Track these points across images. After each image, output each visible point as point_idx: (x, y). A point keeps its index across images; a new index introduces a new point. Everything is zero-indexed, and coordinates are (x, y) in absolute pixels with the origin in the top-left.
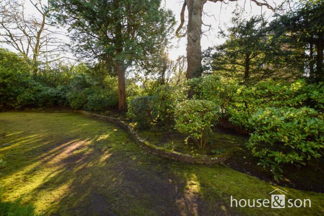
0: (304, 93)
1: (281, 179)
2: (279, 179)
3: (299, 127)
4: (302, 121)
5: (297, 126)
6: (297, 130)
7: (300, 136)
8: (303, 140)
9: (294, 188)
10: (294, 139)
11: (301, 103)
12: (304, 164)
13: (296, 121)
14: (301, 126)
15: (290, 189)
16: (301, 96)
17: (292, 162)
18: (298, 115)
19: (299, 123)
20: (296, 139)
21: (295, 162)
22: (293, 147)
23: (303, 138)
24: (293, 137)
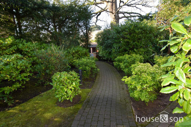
0: (14, 45)
1: (13, 103)
2: (12, 104)
3: (14, 67)
4: (15, 63)
5: (13, 66)
6: (14, 69)
7: (16, 72)
8: (19, 74)
9: (22, 103)
10: (13, 75)
11: (14, 51)
12: (24, 87)
13: (12, 64)
14: (15, 66)
15: (19, 105)
16: (14, 47)
17: (16, 89)
18: (12, 60)
19: (14, 64)
20: (14, 75)
21: (18, 88)
22: (14, 80)
23: (18, 73)
24: (12, 74)
